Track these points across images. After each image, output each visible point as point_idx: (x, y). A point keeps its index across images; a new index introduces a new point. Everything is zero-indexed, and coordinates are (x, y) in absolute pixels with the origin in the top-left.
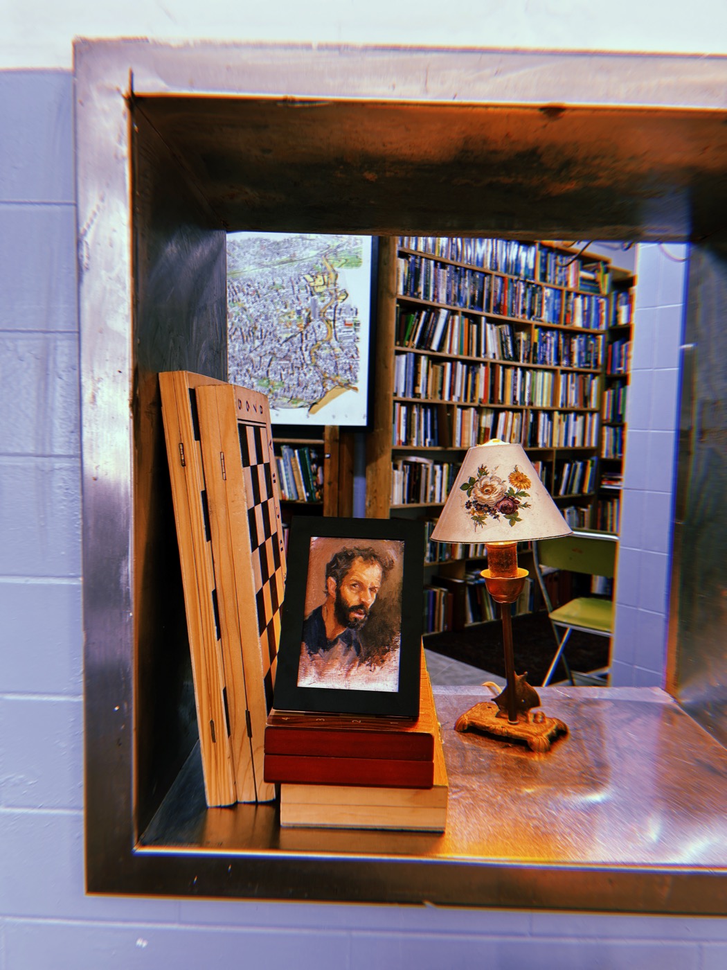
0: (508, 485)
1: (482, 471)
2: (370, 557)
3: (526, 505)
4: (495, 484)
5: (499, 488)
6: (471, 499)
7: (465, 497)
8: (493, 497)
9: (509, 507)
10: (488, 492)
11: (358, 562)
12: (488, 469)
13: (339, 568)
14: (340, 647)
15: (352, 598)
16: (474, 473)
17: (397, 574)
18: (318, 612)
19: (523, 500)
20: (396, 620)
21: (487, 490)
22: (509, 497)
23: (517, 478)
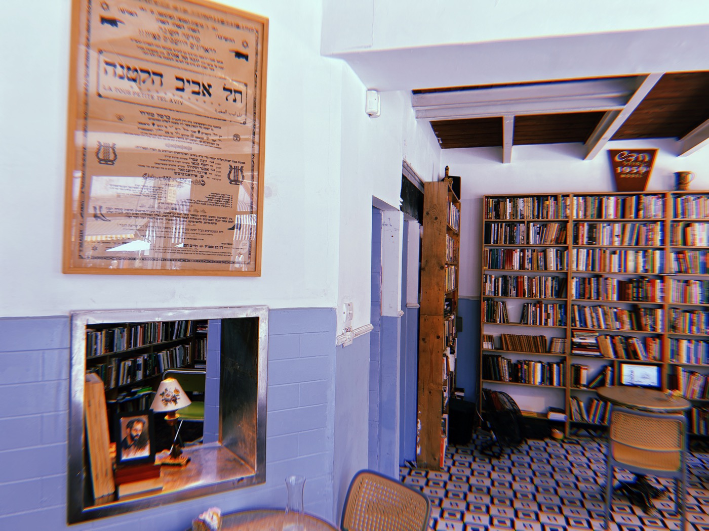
0: (174, 394)
1: (166, 390)
2: (139, 421)
3: (179, 398)
4: (170, 393)
5: (171, 395)
6: (163, 398)
7: (161, 398)
8: (170, 398)
9: (175, 400)
10: (168, 396)
11: (135, 423)
12: (168, 389)
13: (130, 425)
14: (132, 447)
15: (134, 434)
16: (163, 390)
17: (147, 425)
18: (125, 439)
19: (178, 397)
20: (147, 437)
21: (168, 395)
22: (174, 397)
23: (177, 391)
